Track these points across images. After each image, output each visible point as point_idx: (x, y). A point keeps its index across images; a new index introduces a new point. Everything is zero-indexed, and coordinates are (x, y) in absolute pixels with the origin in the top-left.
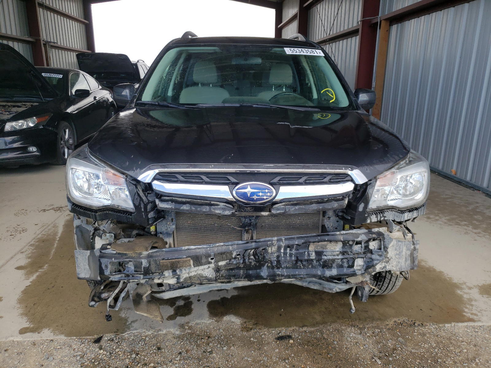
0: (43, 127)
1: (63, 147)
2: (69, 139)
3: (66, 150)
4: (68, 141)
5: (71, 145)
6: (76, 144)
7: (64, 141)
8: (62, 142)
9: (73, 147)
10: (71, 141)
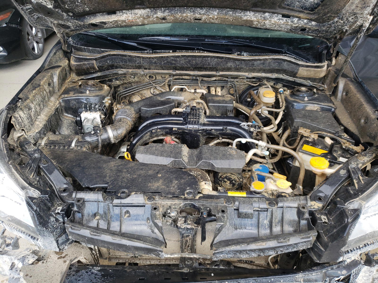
0: (6, 25)
1: (32, 42)
2: (37, 33)
3: (35, 45)
4: (36, 35)
5: (40, 39)
6: (45, 37)
7: (32, 36)
8: (30, 38)
9: (42, 40)
10: (40, 35)
